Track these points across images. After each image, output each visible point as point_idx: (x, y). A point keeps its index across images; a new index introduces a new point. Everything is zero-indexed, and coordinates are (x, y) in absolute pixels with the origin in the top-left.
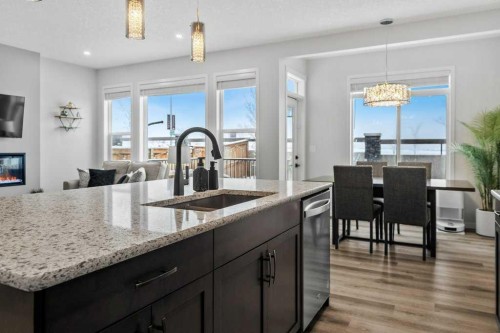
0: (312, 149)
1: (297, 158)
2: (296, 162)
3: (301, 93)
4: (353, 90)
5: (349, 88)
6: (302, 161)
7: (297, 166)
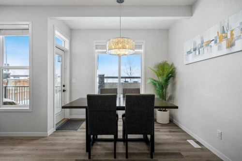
0: (74, 81)
1: (64, 86)
2: (63, 88)
3: (67, 47)
4: (96, 48)
5: (95, 47)
6: (67, 88)
7: (64, 91)
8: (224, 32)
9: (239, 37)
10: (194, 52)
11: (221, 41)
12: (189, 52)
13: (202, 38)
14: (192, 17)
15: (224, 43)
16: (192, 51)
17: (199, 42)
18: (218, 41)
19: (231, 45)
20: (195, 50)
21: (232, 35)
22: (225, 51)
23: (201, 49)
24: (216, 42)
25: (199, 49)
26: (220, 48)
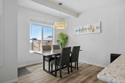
8: (91, 27)
9: (96, 30)
10: (79, 31)
11: (90, 29)
12: (77, 31)
13: (83, 27)
14: (78, 18)
15: (91, 30)
16: (78, 30)
17: (81, 28)
18: (89, 29)
19: (93, 31)
20: (80, 30)
21: (94, 28)
22: (91, 32)
23: (82, 31)
24: (88, 29)
25: (81, 30)
26: (90, 31)
